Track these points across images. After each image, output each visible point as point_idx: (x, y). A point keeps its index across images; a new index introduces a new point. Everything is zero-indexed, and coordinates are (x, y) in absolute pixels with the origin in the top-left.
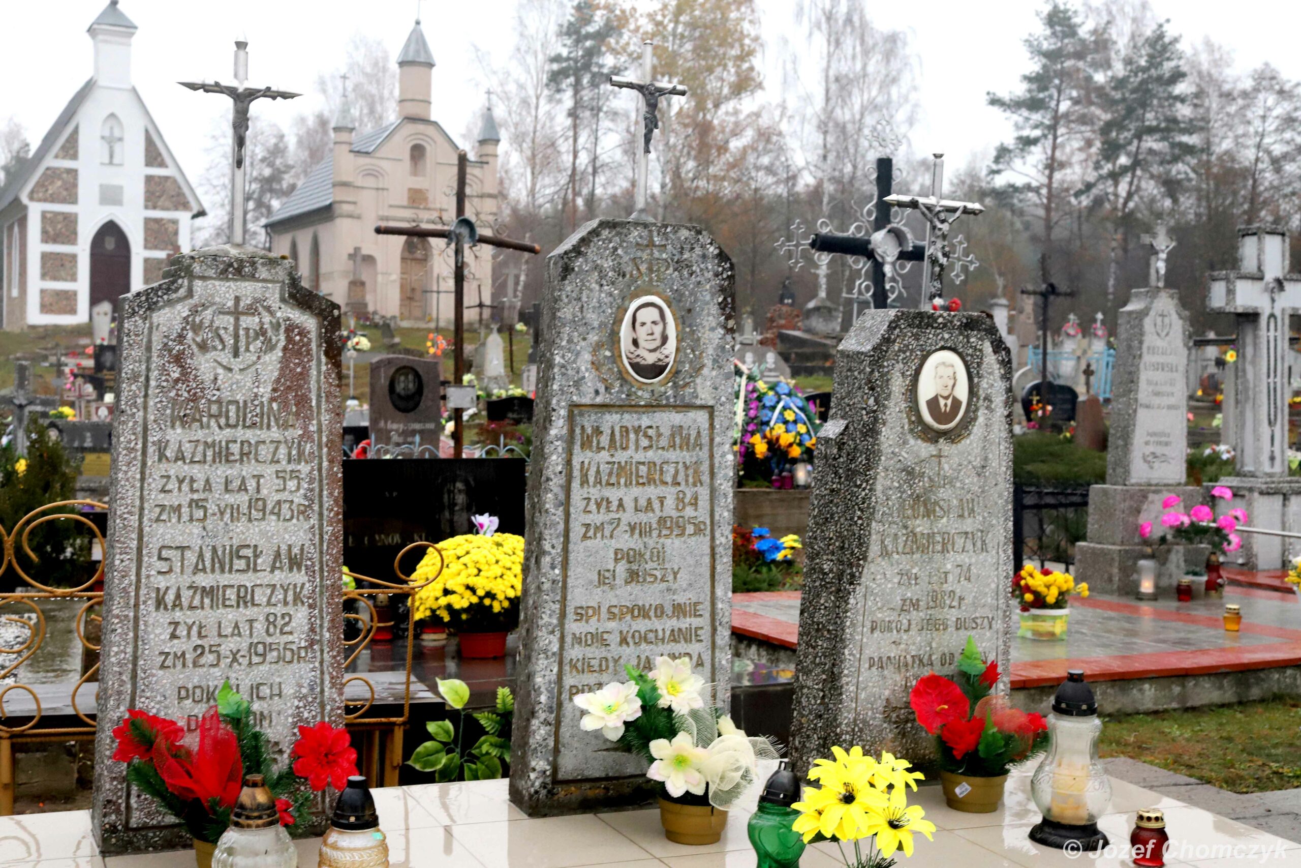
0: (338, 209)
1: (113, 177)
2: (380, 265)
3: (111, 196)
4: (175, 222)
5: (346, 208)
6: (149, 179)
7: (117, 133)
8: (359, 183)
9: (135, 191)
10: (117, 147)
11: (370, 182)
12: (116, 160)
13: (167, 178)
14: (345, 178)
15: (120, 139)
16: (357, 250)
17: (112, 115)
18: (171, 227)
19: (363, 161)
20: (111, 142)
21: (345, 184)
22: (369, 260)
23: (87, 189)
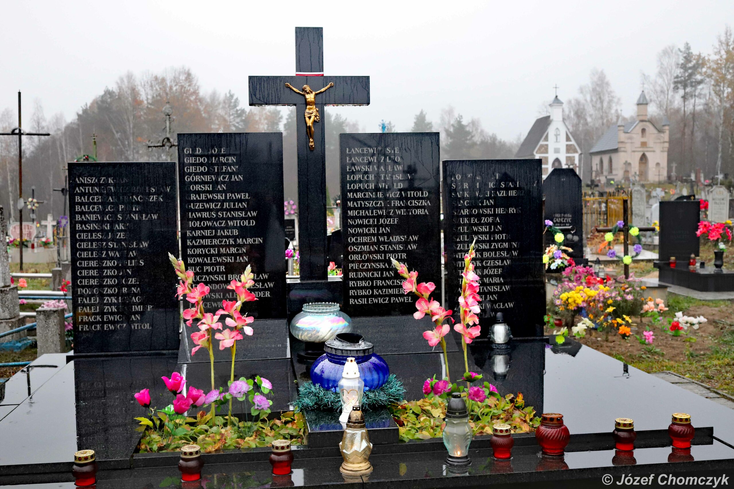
0: (619, 150)
1: (558, 146)
2: (633, 165)
3: (557, 151)
4: (574, 157)
5: (622, 149)
6: (567, 145)
7: (558, 133)
8: (626, 141)
9: (563, 149)
10: (558, 137)
11: (630, 141)
12: (558, 140)
13: (571, 145)
14: (622, 140)
15: (559, 135)
16: (626, 162)
17: (557, 129)
18: (573, 158)
19: (627, 135)
20: (557, 135)
21: (622, 142)
22: (630, 164)
23: (551, 150)
